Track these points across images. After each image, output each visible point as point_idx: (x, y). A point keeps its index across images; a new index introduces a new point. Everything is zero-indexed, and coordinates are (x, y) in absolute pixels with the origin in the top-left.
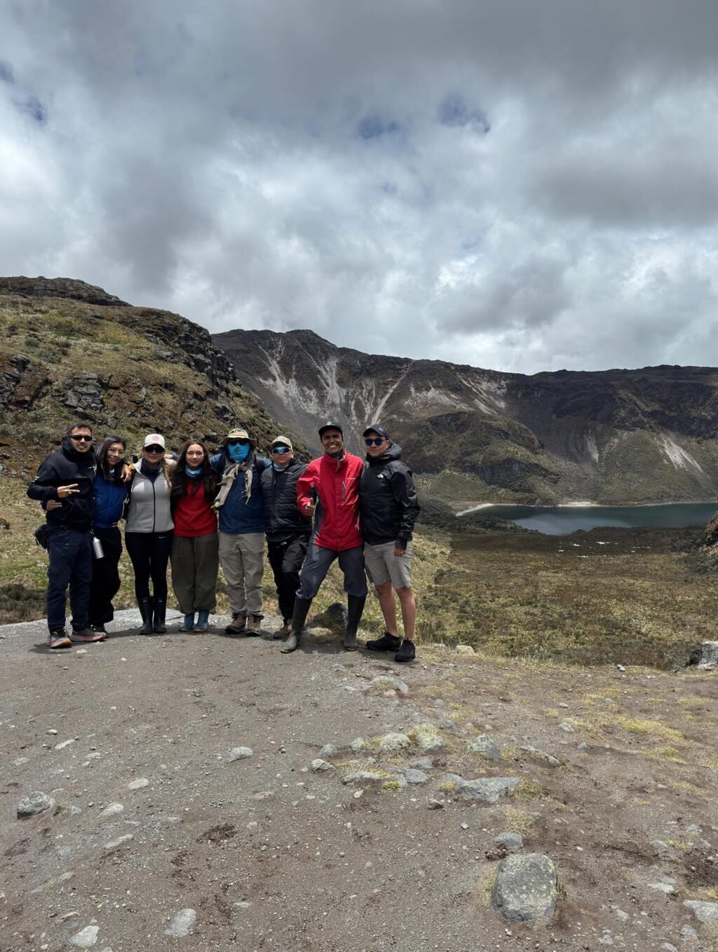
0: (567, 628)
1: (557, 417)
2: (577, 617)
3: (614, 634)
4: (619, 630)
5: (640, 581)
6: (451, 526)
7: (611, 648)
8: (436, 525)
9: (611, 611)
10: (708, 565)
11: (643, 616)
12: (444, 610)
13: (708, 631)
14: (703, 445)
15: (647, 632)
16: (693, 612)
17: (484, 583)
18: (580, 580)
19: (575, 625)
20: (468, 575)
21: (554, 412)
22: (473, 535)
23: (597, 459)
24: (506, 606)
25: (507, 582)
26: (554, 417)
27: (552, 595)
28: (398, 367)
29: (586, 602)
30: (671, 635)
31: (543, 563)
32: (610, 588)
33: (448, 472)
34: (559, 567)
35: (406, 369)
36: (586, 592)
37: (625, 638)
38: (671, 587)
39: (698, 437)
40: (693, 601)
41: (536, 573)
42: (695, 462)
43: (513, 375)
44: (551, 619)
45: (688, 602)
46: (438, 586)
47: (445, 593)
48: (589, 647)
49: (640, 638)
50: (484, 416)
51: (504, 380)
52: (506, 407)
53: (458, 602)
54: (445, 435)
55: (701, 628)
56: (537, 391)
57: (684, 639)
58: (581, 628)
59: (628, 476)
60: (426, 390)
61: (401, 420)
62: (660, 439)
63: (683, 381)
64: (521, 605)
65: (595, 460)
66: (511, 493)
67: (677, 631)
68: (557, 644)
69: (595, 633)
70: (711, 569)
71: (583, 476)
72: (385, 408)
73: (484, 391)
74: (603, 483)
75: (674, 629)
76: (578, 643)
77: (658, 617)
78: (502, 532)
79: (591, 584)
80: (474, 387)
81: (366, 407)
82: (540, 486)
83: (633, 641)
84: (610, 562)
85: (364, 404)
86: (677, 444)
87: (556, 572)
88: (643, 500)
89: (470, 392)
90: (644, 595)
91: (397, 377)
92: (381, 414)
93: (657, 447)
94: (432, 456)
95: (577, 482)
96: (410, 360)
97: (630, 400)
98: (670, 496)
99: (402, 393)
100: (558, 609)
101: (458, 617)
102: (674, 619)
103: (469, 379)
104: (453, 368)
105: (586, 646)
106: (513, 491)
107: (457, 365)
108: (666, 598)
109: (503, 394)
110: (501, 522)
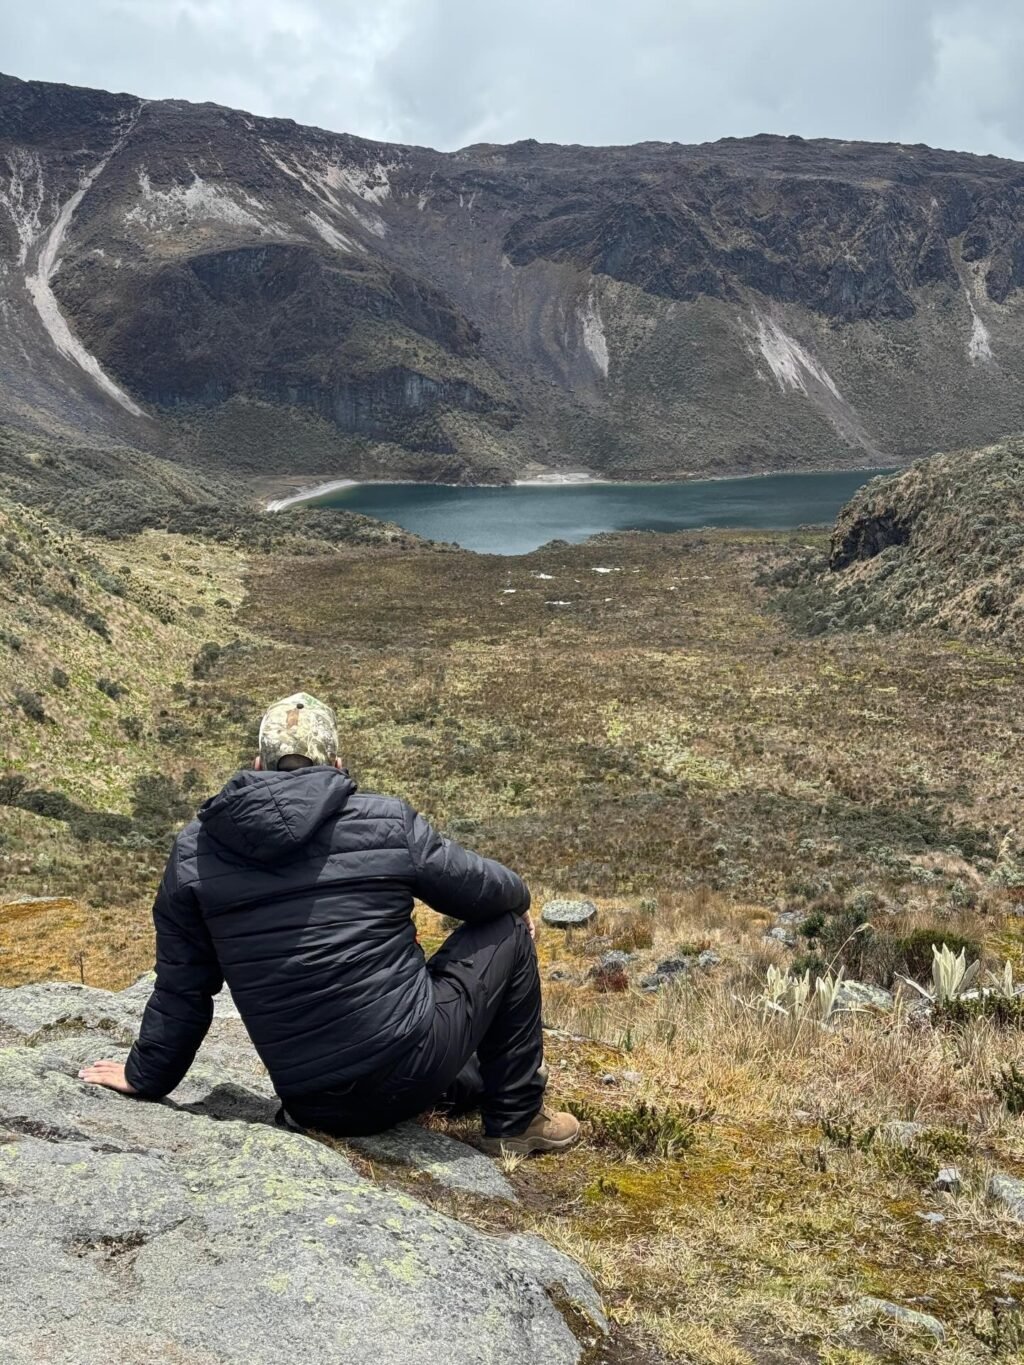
0: (497, 772)
1: (513, 262)
2: (526, 744)
3: (601, 779)
4: (614, 770)
5: (677, 656)
6: (245, 537)
7: (589, 812)
8: (209, 535)
9: (601, 727)
10: (830, 613)
11: (672, 734)
12: (210, 742)
13: (807, 764)
14: (845, 334)
15: (675, 772)
16: (783, 722)
17: (315, 672)
18: (543, 657)
19: (516, 764)
20: (280, 656)
21: (506, 248)
22: (300, 559)
23: (606, 370)
24: (362, 727)
25: (372, 669)
26: (506, 262)
27: (475, 696)
28: (103, 117)
29: (549, 708)
30: (726, 776)
31: (464, 621)
32: (606, 675)
33: (244, 400)
34: (501, 630)
35: (127, 126)
36: (552, 686)
37: (626, 787)
38: (742, 668)
39: (835, 314)
40: (786, 698)
41: (447, 645)
42: (827, 378)
43: (404, 149)
44: (462, 751)
45: (774, 700)
46: (201, 684)
47: (216, 701)
48: (542, 812)
49: (658, 785)
50: (331, 256)
51: (384, 164)
52: (387, 235)
53: (246, 721)
54: (234, 305)
55: (794, 757)
56: (464, 194)
57: (754, 784)
58: (528, 771)
59: (677, 409)
60: (181, 183)
61: (118, 262)
62: (749, 320)
63: (806, 177)
64: (398, 722)
65: (601, 371)
66: (403, 453)
67: (741, 765)
68: (469, 810)
69: (560, 780)
70: (835, 624)
71: (573, 411)
72: (72, 229)
73: (332, 190)
74: (619, 428)
75: (735, 763)
76: (518, 803)
77: (702, 736)
78: (370, 550)
79: (567, 666)
80: (305, 178)
81: (22, 225)
82: (472, 437)
83: (642, 792)
84: (618, 615)
85: (14, 215)
86: (787, 332)
87: (493, 642)
88: (707, 466)
89: (297, 192)
90: (680, 688)
91: (102, 146)
92: (62, 246)
93: (742, 341)
94: (201, 358)
95: (558, 426)
96: (136, 99)
97: (686, 223)
98: (767, 456)
99: (114, 191)
100: (484, 727)
101: (241, 758)
102: (737, 738)
103: (293, 157)
104: (250, 126)
105: (535, 809)
106: (405, 447)
107: (262, 120)
108: (727, 691)
109: (380, 198)
110: (370, 525)
